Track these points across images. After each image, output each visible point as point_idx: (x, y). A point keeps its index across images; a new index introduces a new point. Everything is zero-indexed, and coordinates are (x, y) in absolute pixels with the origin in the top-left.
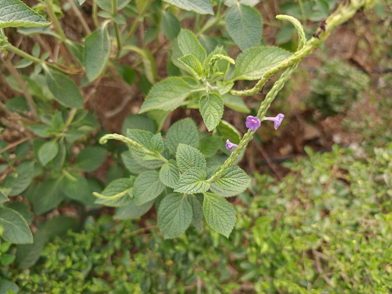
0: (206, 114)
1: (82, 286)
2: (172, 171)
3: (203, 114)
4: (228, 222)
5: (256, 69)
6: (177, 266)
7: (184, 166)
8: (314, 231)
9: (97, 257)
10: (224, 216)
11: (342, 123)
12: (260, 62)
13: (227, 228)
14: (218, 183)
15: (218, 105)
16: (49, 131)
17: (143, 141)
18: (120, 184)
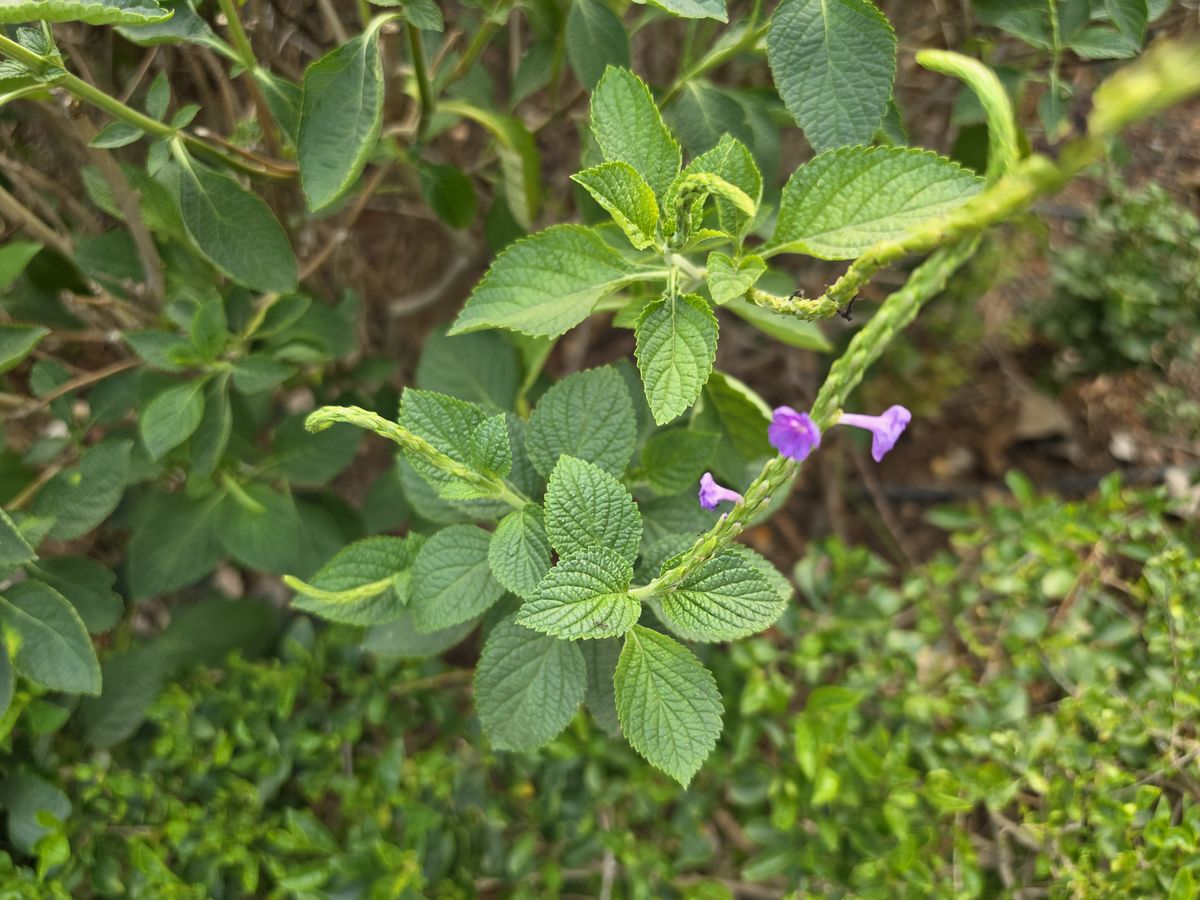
0: (657, 364)
1: (252, 828)
2: (531, 541)
3: (647, 364)
4: (693, 733)
5: (848, 220)
6: (546, 804)
7: (569, 532)
8: (1000, 756)
9: (310, 743)
10: (682, 711)
11: (1149, 398)
12: (866, 200)
13: (688, 755)
14: (671, 604)
15: (701, 338)
16: (181, 354)
17: (449, 432)
18: (376, 554)
